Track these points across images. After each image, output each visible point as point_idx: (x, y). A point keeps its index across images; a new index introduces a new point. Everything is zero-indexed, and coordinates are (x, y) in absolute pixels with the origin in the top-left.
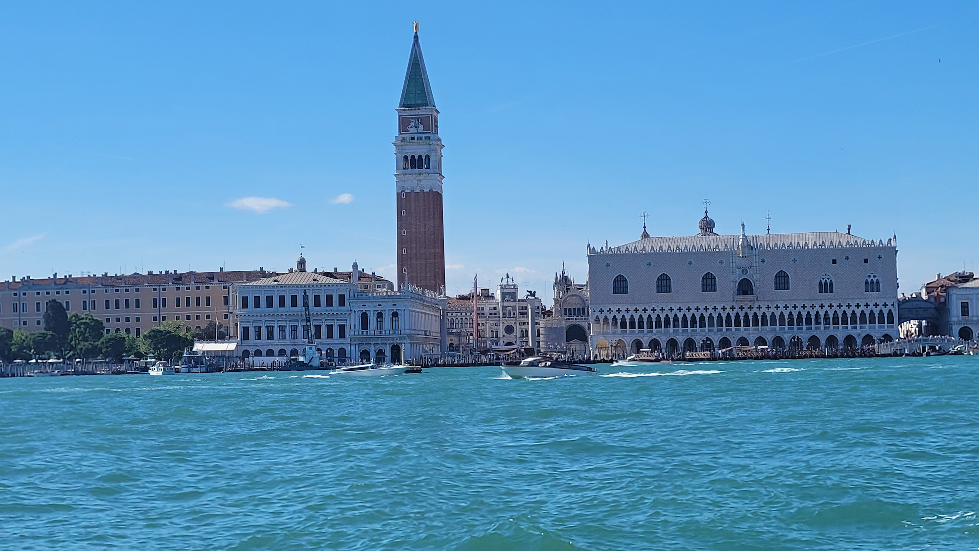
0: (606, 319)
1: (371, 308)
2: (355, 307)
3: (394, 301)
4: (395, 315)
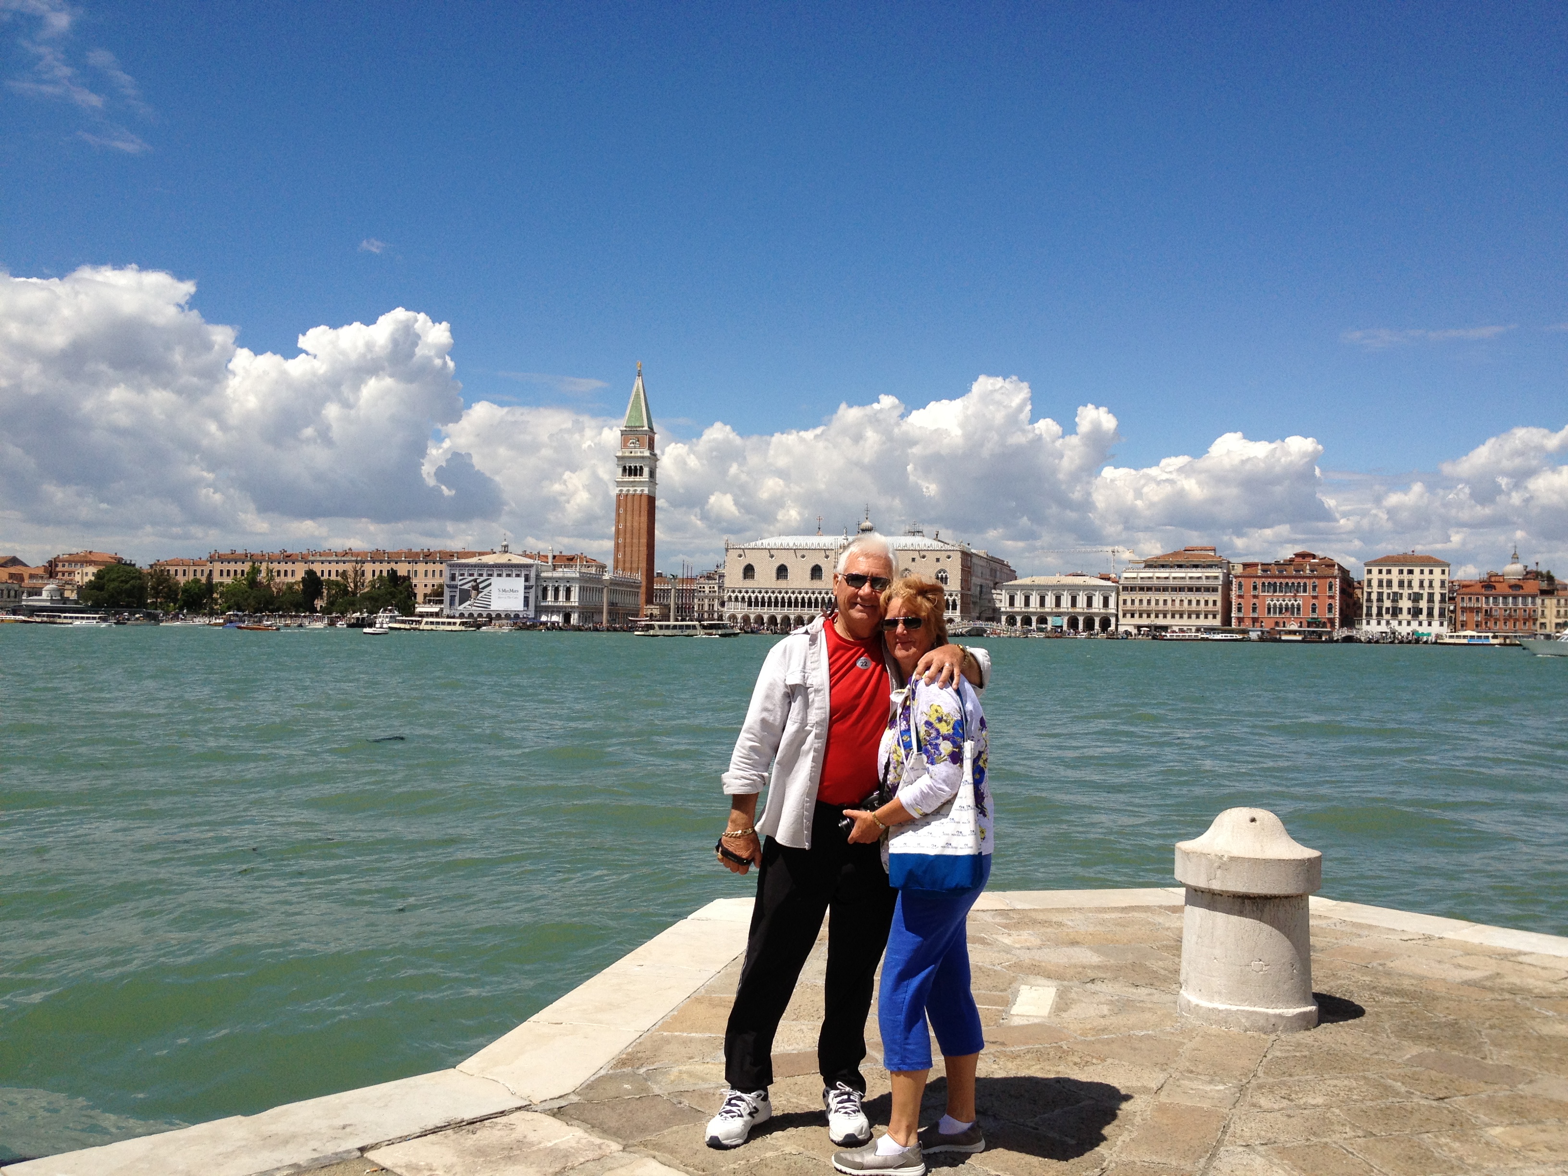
0: (736, 598)
1: (549, 583)
2: (538, 583)
3: (568, 580)
4: (568, 590)
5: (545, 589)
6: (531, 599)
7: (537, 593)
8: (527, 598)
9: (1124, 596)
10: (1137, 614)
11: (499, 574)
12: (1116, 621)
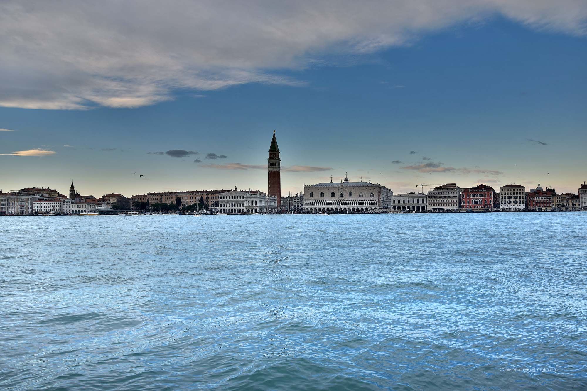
0: (308, 203)
1: (250, 200)
2: (246, 199)
3: (256, 198)
4: (256, 202)
5: (249, 201)
6: (244, 205)
7: (246, 203)
8: (243, 204)
9: (429, 199)
10: (433, 205)
11: (235, 197)
12: (427, 207)
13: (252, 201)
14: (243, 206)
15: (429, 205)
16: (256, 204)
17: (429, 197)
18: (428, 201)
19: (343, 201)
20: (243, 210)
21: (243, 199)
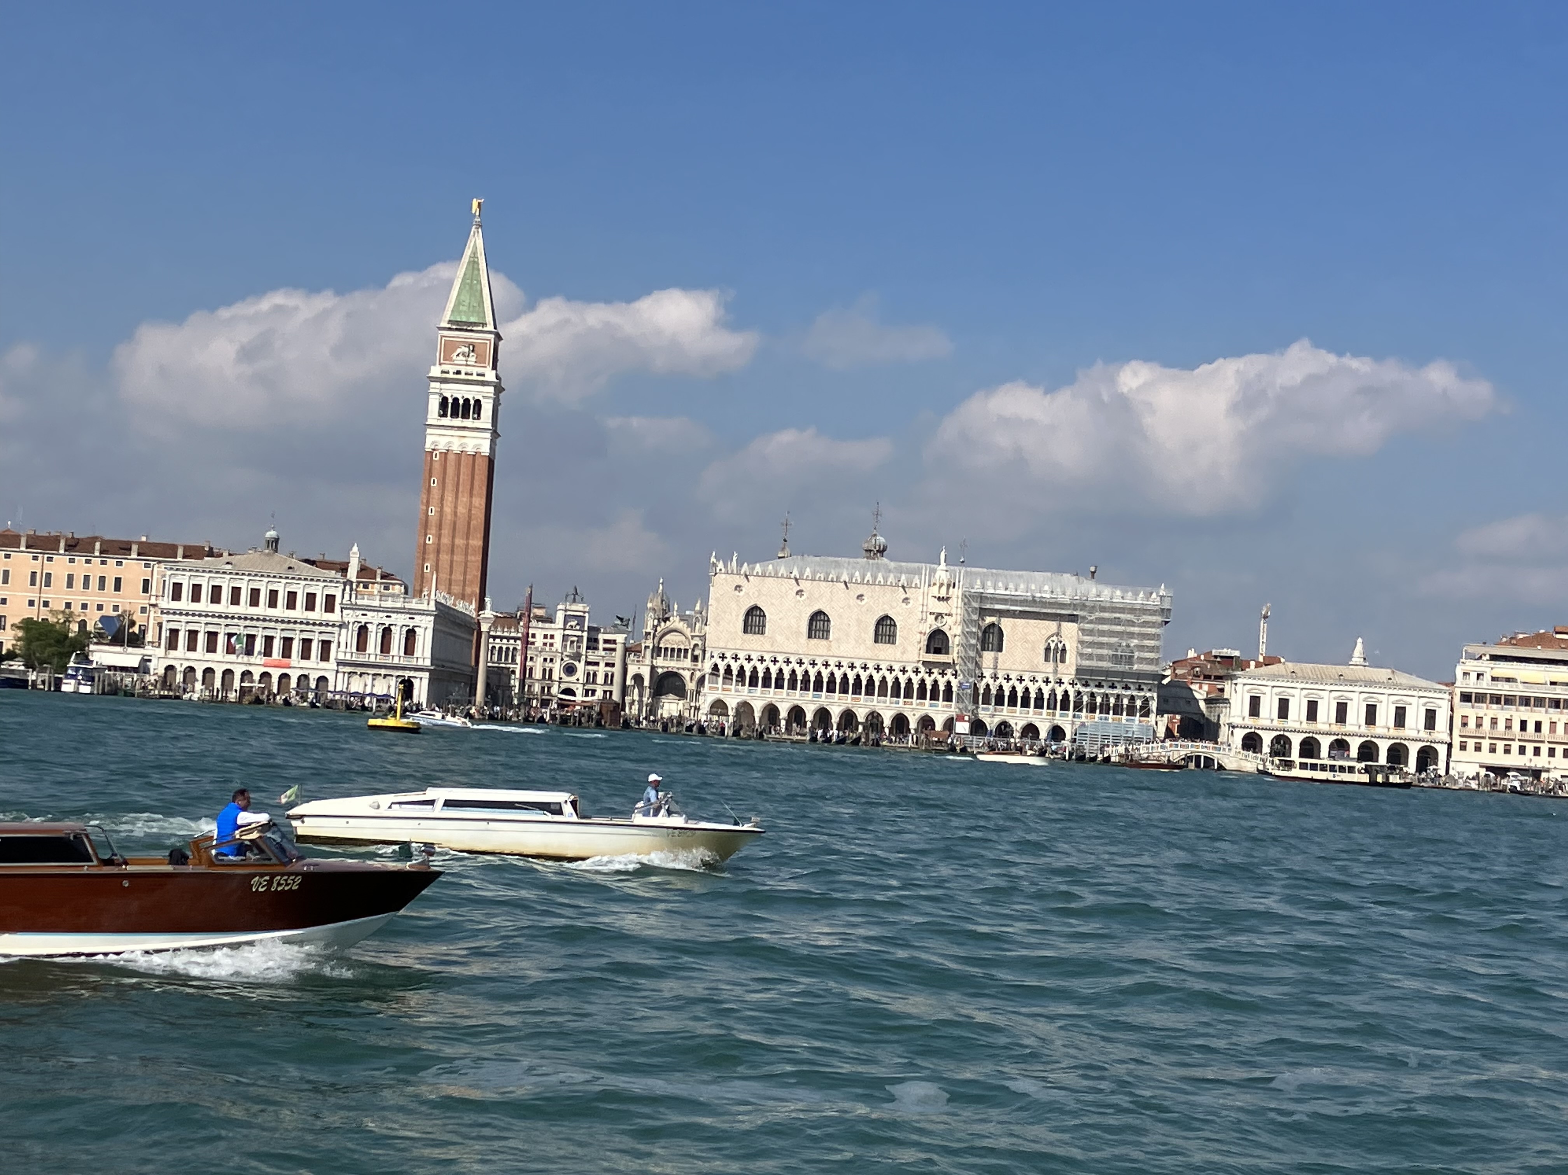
0: (728, 670)
1: (374, 620)
2: (350, 616)
3: (412, 613)
4: (411, 634)
5: (363, 630)
6: (333, 647)
7: (348, 637)
8: (326, 645)
9: (1463, 709)
10: (1486, 744)
11: (273, 594)
12: (1449, 755)
13: (387, 632)
14: (325, 656)
15: (1463, 747)
16: (409, 649)
17: (1466, 697)
18: (1457, 722)
19: (943, 674)
20: (322, 679)
21: (329, 606)
